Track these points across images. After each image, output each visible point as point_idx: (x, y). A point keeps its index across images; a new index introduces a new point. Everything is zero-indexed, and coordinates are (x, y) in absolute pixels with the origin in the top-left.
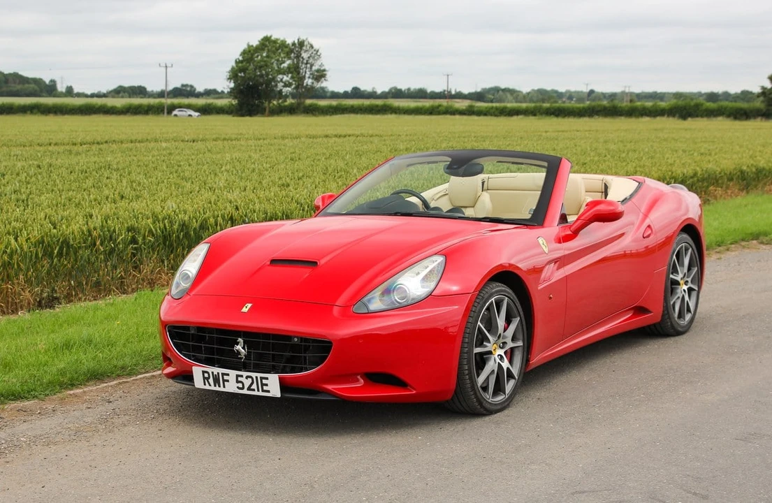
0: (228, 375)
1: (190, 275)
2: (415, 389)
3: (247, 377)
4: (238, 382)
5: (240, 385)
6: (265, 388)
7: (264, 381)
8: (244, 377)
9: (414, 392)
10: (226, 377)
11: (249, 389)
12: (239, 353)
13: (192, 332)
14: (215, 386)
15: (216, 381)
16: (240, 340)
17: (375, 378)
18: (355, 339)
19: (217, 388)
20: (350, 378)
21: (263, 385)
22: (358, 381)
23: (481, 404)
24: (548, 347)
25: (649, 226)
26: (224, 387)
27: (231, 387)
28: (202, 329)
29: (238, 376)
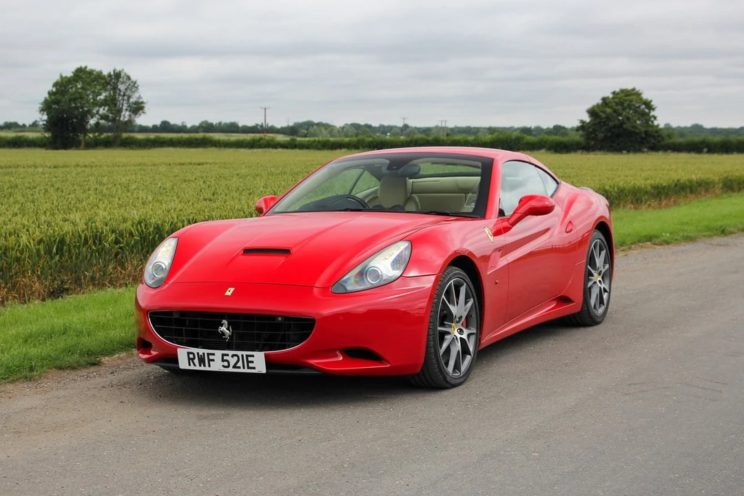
0: (214, 354)
1: (164, 267)
2: (389, 363)
3: (233, 356)
4: (223, 360)
5: (226, 364)
6: (251, 365)
7: (250, 359)
8: (230, 355)
9: (389, 365)
10: (211, 357)
11: (235, 367)
12: (223, 333)
13: (176, 316)
14: (200, 366)
15: (202, 361)
16: (225, 322)
17: (353, 353)
18: (335, 316)
19: (202, 368)
20: (329, 352)
21: (248, 362)
22: (337, 356)
23: (445, 378)
24: (492, 330)
25: (570, 222)
26: (209, 366)
27: (217, 366)
28: (184, 313)
29: (223, 355)
